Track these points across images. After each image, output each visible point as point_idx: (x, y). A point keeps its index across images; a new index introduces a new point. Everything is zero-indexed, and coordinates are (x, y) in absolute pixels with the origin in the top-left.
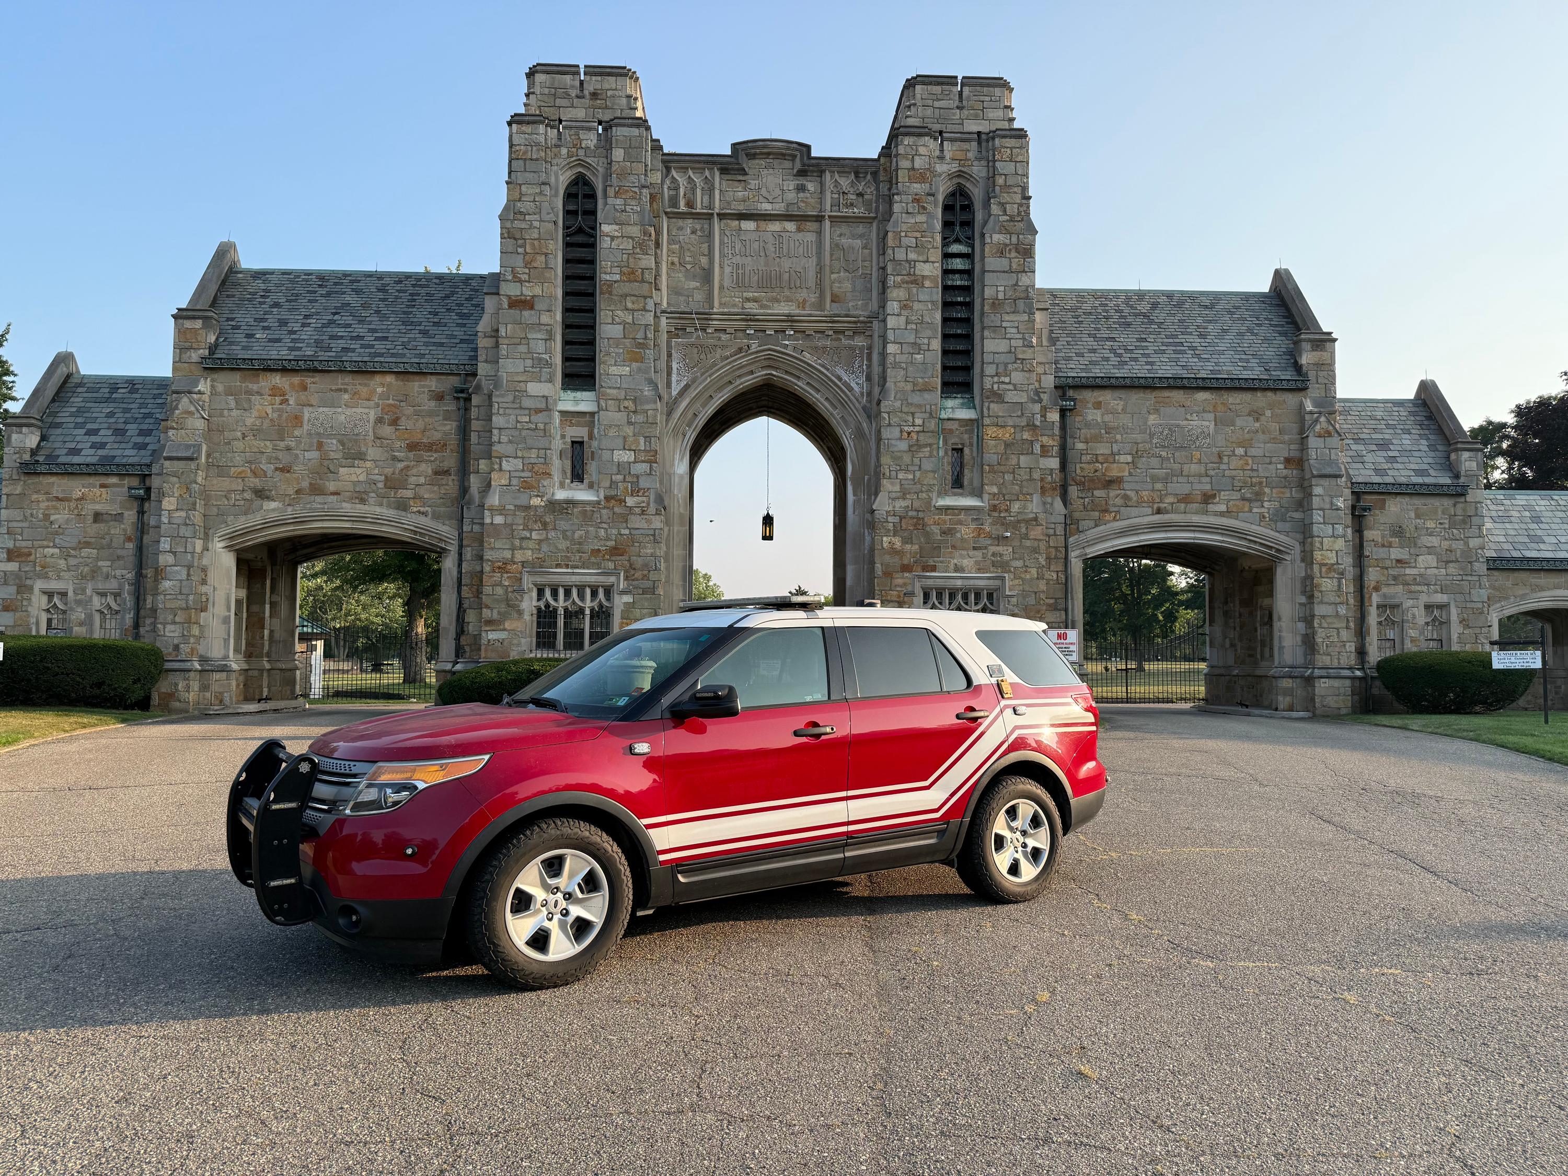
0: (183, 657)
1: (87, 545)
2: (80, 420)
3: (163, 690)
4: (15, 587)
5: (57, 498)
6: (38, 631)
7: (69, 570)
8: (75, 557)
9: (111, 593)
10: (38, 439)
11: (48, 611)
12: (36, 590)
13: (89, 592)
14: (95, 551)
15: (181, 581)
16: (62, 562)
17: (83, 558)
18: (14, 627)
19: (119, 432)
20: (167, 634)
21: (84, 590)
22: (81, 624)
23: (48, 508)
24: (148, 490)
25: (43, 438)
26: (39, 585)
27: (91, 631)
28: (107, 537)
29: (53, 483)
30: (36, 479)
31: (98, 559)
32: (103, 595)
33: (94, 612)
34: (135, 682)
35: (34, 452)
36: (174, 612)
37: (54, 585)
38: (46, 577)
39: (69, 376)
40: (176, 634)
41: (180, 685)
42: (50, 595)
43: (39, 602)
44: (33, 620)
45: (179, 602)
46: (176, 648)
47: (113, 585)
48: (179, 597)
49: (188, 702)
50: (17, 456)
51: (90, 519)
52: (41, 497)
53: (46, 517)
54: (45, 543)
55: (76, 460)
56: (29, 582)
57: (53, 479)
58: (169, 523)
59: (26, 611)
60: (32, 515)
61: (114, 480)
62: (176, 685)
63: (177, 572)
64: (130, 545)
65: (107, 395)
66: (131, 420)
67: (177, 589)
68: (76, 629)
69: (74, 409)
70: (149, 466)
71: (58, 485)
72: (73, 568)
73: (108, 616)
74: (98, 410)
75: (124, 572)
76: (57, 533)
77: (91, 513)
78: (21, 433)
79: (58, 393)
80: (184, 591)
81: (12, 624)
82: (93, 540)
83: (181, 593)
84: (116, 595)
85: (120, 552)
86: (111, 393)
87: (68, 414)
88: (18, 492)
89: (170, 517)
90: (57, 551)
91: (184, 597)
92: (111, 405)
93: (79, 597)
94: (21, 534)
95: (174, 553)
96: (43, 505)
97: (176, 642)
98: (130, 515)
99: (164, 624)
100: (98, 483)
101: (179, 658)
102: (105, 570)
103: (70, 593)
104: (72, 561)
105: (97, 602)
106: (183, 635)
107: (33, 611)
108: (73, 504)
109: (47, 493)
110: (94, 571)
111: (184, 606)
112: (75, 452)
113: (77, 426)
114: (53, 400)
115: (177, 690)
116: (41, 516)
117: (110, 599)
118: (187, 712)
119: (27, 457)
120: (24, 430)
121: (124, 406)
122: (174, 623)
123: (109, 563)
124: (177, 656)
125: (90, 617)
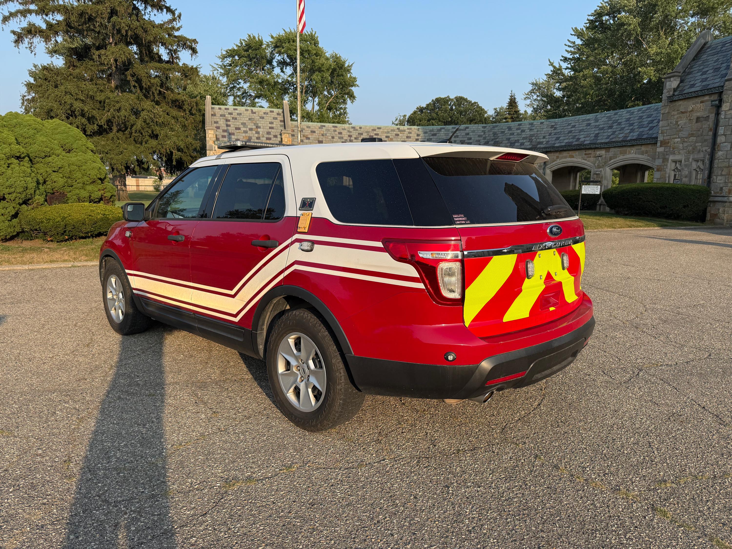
0: (724, 194)
1: (692, 135)
2: (701, 67)
3: (712, 212)
4: (662, 160)
5: (682, 112)
6: (669, 181)
7: (683, 149)
8: (687, 142)
9: (701, 160)
10: (678, 82)
11: (674, 170)
12: (670, 161)
13: (690, 160)
14: (695, 138)
15: (727, 151)
16: (681, 145)
17: (689, 142)
18: (660, 179)
19: (717, 70)
20: (718, 181)
21: (689, 159)
22: (686, 177)
23: (678, 118)
24: (721, 101)
25: (682, 81)
26: (671, 157)
27: (690, 180)
28: (701, 130)
29: (680, 105)
30: (674, 104)
31: (696, 142)
32: (697, 161)
33: (692, 170)
34: (684, 207)
35: (675, 90)
36: (722, 169)
37: (677, 157)
38: (674, 154)
39: (705, 44)
40: (722, 182)
41: (720, 210)
42: (675, 162)
43: (671, 166)
44: (667, 175)
45: (725, 163)
46: (721, 189)
47: (701, 155)
48: (726, 160)
49: (724, 220)
50: (668, 93)
51: (695, 121)
52: (675, 113)
53: (677, 122)
54: (675, 136)
55: (693, 90)
56: (667, 157)
57: (681, 103)
58: (725, 118)
59: (665, 171)
60: (671, 122)
61: (707, 98)
62: (719, 210)
63: (726, 146)
64: (711, 133)
65: (719, 50)
66: (725, 62)
67: (725, 156)
68: (684, 179)
69: (701, 62)
70: (723, 86)
71: (682, 105)
72: (685, 148)
73: (699, 172)
74: (711, 60)
75: (707, 148)
76: (680, 131)
77: (695, 118)
78: (670, 81)
79: (696, 56)
80: (728, 157)
81: (659, 177)
82: (695, 132)
83: (726, 158)
84: (703, 161)
85: (706, 138)
86: (722, 48)
87: (697, 66)
88: (666, 112)
89: (725, 115)
90: (679, 139)
91: (727, 160)
92: (720, 55)
93: (687, 163)
94: (666, 133)
95: (725, 135)
96: (676, 117)
97: (721, 185)
98: (712, 116)
99: (717, 176)
100: (699, 101)
101: (722, 195)
102: (698, 148)
103: (683, 161)
104: (685, 144)
105: (694, 165)
106: (725, 182)
107: (668, 171)
108: (688, 114)
109: (678, 110)
110: (694, 149)
111: (727, 165)
112: (693, 86)
113: (699, 71)
114: (694, 59)
115: (719, 212)
116: (674, 122)
117: (700, 164)
118: (722, 224)
119: (671, 93)
120: (672, 79)
121: (725, 54)
122: (722, 175)
123: (700, 144)
124: (721, 194)
125: (690, 173)
